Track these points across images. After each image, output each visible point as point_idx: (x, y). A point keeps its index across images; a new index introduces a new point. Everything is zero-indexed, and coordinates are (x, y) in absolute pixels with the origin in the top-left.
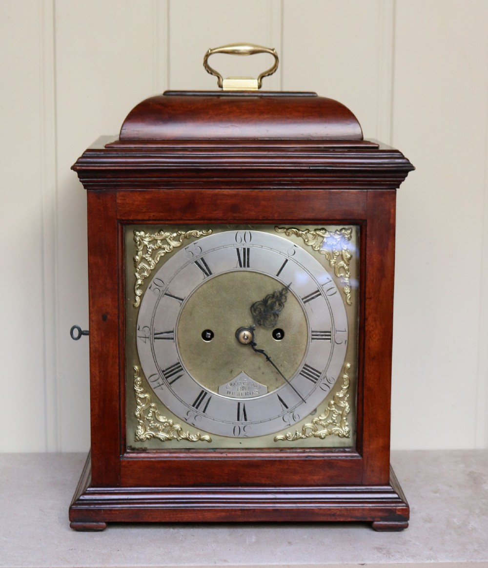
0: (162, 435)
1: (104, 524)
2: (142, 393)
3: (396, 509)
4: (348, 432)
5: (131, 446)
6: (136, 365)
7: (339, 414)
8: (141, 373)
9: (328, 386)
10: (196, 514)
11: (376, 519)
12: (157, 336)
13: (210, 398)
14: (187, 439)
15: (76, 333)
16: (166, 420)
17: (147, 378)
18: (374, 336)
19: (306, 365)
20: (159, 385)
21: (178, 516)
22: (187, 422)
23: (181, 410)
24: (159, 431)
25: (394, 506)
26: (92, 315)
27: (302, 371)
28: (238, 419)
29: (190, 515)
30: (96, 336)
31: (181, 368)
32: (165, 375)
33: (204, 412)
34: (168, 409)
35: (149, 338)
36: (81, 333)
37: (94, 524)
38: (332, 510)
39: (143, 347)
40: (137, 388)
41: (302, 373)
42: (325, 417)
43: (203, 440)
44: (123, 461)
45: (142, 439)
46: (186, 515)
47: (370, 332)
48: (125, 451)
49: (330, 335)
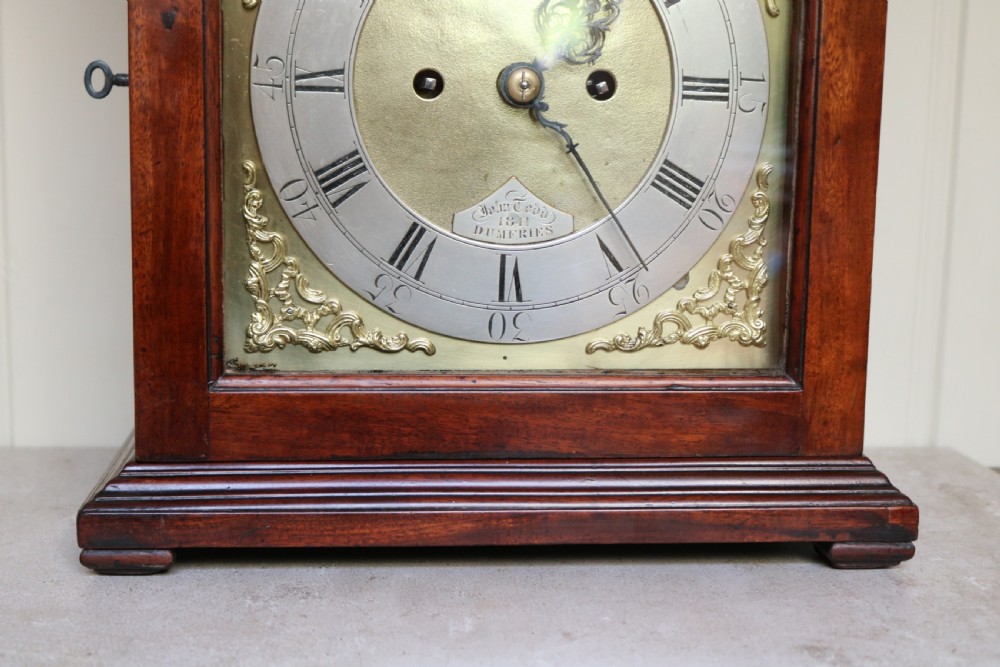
0: (314, 337)
1: (168, 554)
2: (263, 227)
3: (887, 512)
4: (763, 331)
5: (235, 361)
6: (248, 158)
7: (742, 288)
8: (263, 179)
9: (718, 216)
10: (401, 525)
11: (839, 537)
12: (305, 82)
13: (434, 241)
14: (375, 347)
15: (99, 80)
16: (323, 298)
17: (277, 191)
18: (840, 84)
19: (667, 162)
20: (305, 207)
21: (356, 531)
22: (375, 302)
23: (360, 271)
24: (306, 325)
25: (882, 505)
26: (135, 13)
27: (658, 178)
28: (501, 297)
29: (385, 529)
30: (145, 68)
31: (361, 165)
32: (322, 181)
33: (417, 277)
34: (327, 269)
35: (281, 86)
36: (113, 81)
37: (142, 553)
38: (737, 516)
39: (268, 109)
40: (250, 214)
41: (657, 182)
42: (710, 295)
43: (413, 350)
44: (216, 396)
45: (263, 345)
46: (376, 530)
47: (831, 75)
48: (221, 373)
49: (726, 90)
